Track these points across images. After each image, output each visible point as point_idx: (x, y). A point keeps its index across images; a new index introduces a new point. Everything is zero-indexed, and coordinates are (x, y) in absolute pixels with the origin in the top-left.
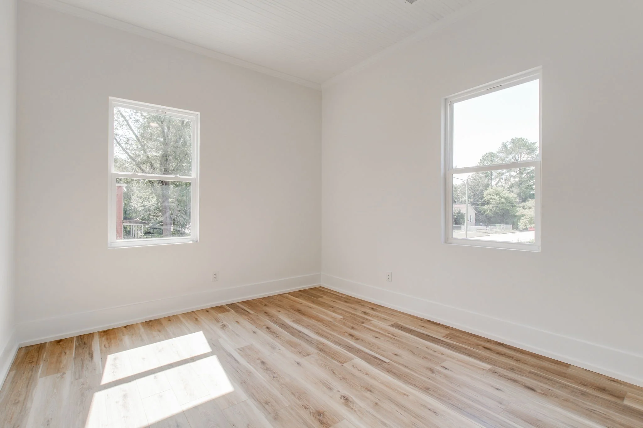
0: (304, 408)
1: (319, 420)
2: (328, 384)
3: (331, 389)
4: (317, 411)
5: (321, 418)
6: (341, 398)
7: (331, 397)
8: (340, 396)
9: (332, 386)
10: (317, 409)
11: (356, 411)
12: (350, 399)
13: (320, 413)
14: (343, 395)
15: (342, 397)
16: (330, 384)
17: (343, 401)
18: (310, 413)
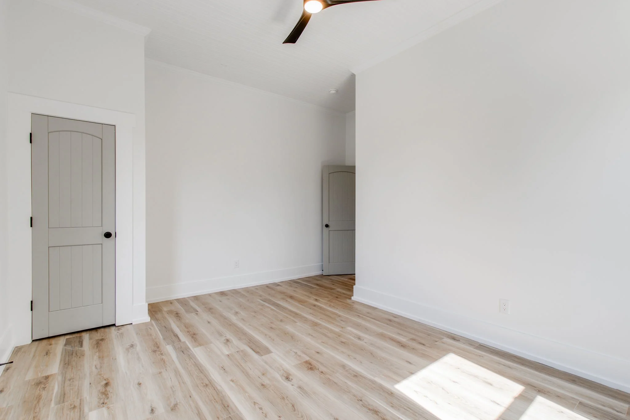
0: (324, 372)
1: (311, 365)
2: (301, 392)
3: (300, 387)
4: (314, 370)
5: (310, 366)
6: (292, 379)
7: (301, 380)
8: (292, 381)
9: (299, 390)
10: (313, 371)
11: (283, 370)
12: (284, 378)
13: (311, 369)
14: (289, 382)
15: (290, 380)
16: (299, 392)
17: (291, 377)
18: (318, 369)
